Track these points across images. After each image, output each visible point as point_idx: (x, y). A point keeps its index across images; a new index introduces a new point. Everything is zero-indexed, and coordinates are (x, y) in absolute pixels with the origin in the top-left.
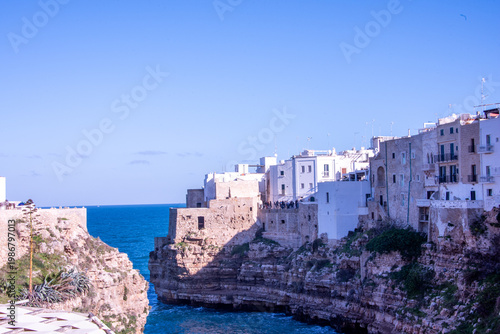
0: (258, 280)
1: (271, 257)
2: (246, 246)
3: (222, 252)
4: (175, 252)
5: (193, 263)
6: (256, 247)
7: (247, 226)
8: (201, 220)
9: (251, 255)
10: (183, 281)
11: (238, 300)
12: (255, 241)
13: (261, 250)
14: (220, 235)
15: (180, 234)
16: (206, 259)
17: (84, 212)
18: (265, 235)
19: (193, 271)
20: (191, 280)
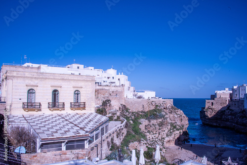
0: (227, 120)
1: (231, 114)
2: (224, 111)
3: (218, 112)
4: (205, 111)
5: (210, 114)
6: (227, 111)
7: (225, 105)
8: (212, 103)
9: (226, 113)
10: (207, 119)
11: (222, 125)
12: (227, 110)
13: (228, 112)
14: (218, 107)
15: (206, 107)
16: (213, 113)
17: (172, 100)
18: (230, 108)
19: (210, 117)
20: (209, 119)
